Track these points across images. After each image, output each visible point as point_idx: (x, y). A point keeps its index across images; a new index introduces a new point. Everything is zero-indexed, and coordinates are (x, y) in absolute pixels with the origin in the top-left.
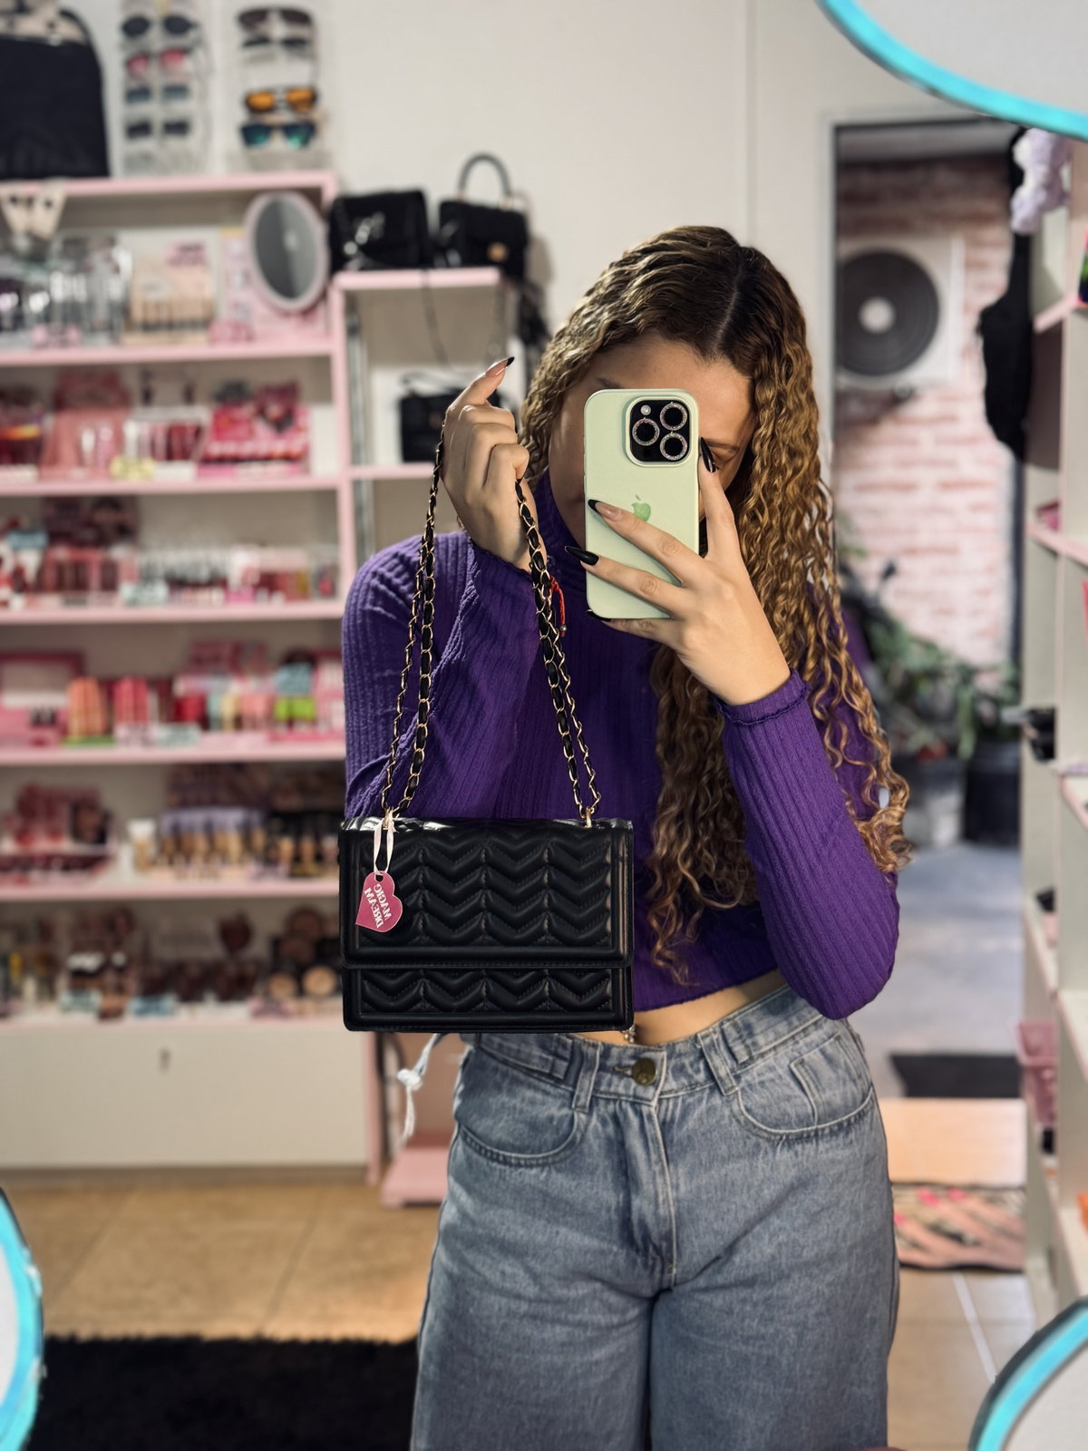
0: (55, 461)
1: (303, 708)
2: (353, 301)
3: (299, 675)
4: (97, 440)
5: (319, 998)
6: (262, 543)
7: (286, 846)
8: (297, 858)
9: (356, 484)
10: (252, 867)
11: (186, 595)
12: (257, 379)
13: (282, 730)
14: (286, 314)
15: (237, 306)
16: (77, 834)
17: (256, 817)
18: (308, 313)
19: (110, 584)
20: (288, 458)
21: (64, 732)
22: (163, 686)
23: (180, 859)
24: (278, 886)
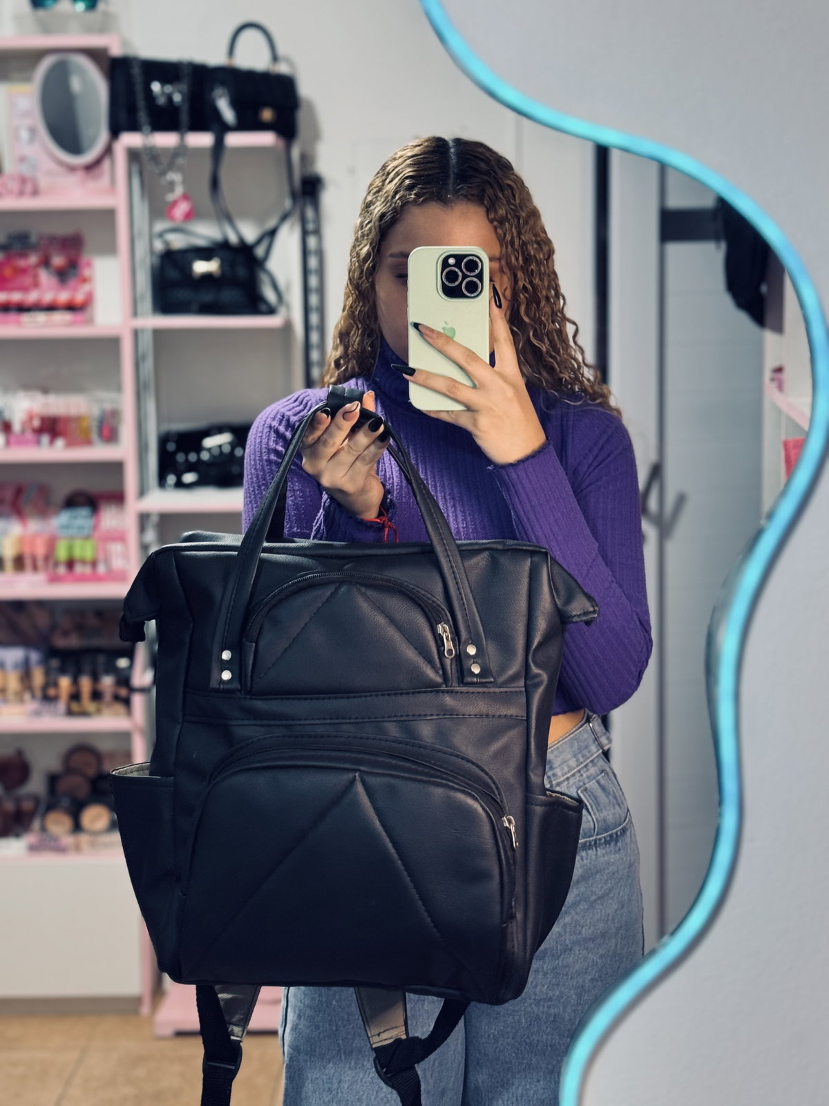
1: (84, 550)
2: (134, 155)
3: (81, 517)
5: (96, 833)
6: (45, 391)
7: (65, 682)
8: (75, 696)
9: (136, 333)
10: (31, 705)
12: (37, 231)
13: (62, 570)
14: (72, 169)
15: (22, 159)
17: (35, 656)
18: (92, 167)
20: (71, 307)
24: (56, 722)
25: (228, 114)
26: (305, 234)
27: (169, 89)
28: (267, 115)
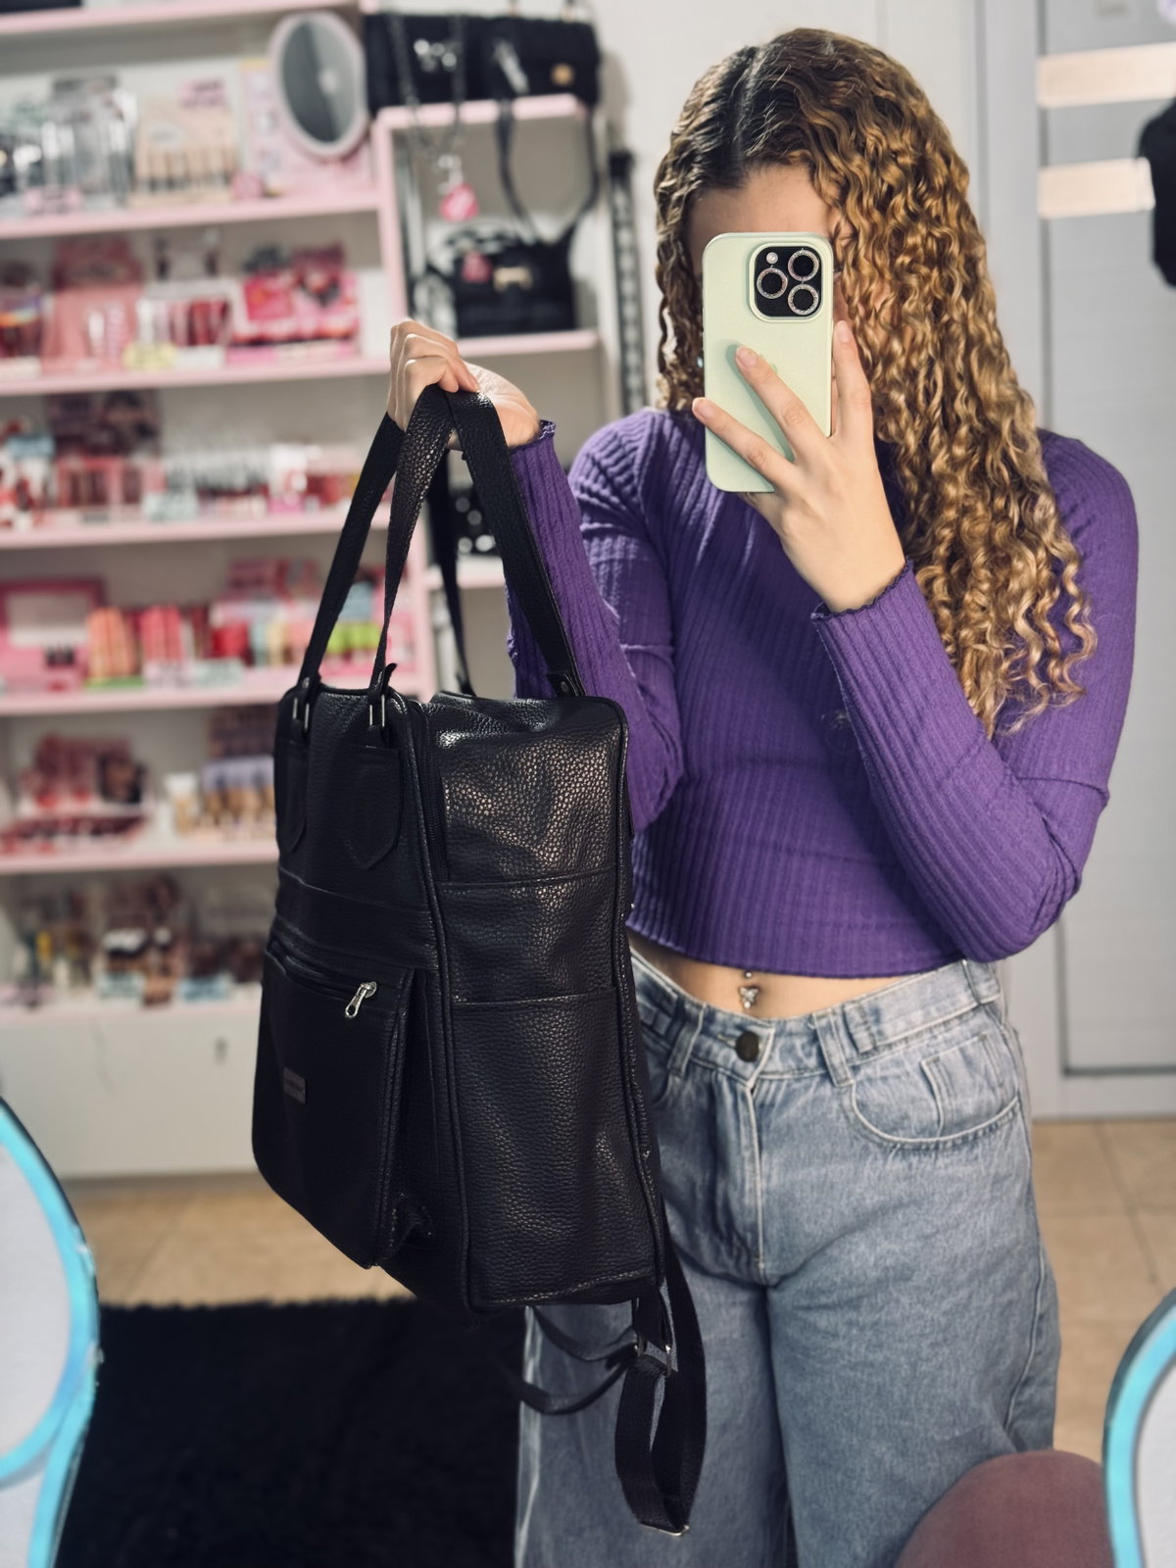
0: (58, 351)
1: (367, 636)
2: (399, 138)
3: (358, 597)
4: (106, 324)
6: (307, 442)
11: (221, 506)
12: (288, 243)
13: (339, 663)
14: (323, 161)
15: (263, 154)
16: (107, 792)
18: (348, 158)
19: (132, 497)
20: (336, 337)
21: (86, 674)
22: (198, 615)
23: (227, 818)
25: (517, 78)
26: (616, 226)
27: (440, 49)
28: (563, 74)
